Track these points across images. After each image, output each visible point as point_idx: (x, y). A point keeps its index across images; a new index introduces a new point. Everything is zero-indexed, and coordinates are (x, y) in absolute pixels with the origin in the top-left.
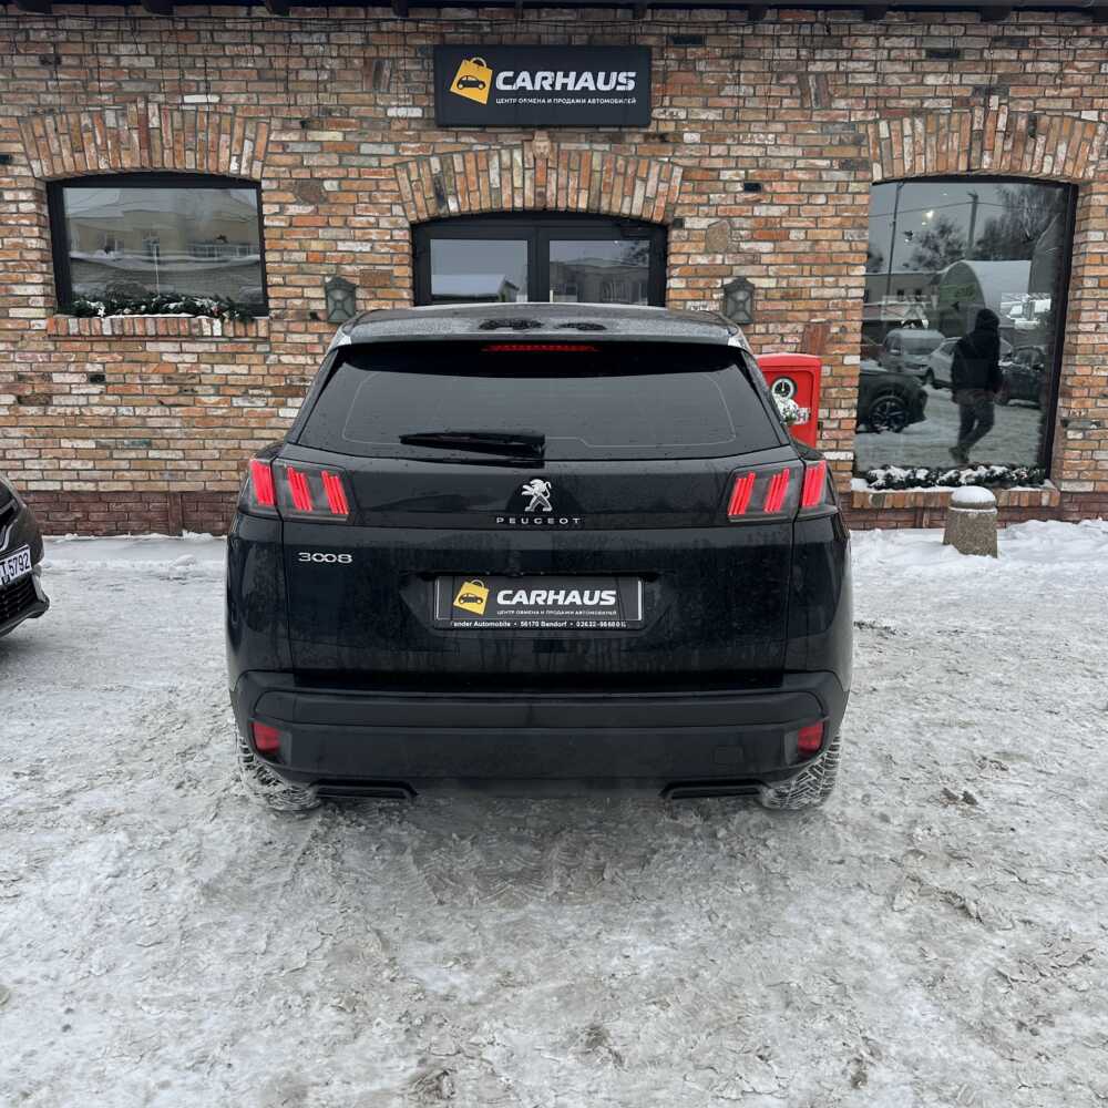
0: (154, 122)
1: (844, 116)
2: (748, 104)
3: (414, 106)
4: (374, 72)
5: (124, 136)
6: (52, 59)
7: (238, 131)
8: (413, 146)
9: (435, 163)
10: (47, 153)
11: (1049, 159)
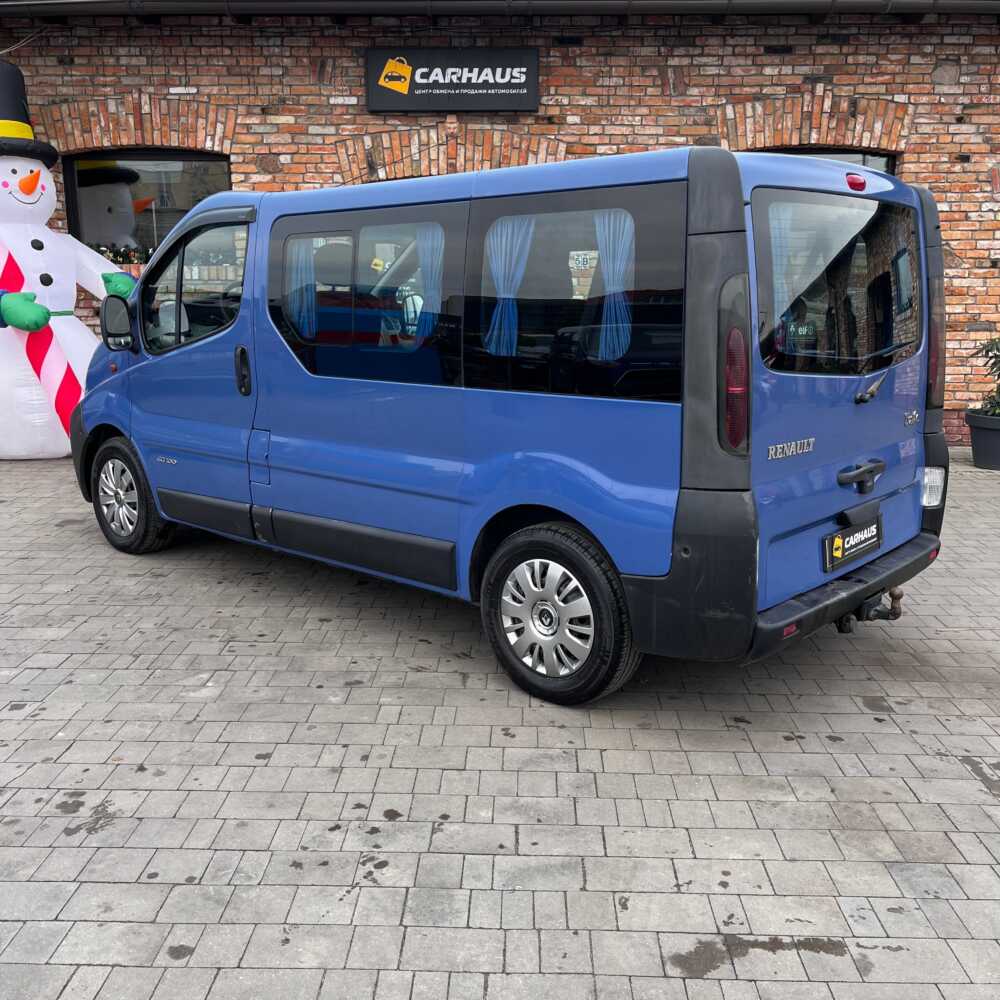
0: (146, 109)
1: (697, 101)
2: (618, 93)
3: (351, 95)
4: (319, 69)
5: (123, 120)
6: (68, 59)
7: (212, 116)
8: (350, 127)
9: (368, 141)
10: (62, 134)
11: (867, 135)
